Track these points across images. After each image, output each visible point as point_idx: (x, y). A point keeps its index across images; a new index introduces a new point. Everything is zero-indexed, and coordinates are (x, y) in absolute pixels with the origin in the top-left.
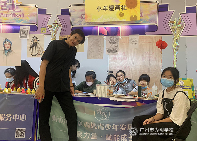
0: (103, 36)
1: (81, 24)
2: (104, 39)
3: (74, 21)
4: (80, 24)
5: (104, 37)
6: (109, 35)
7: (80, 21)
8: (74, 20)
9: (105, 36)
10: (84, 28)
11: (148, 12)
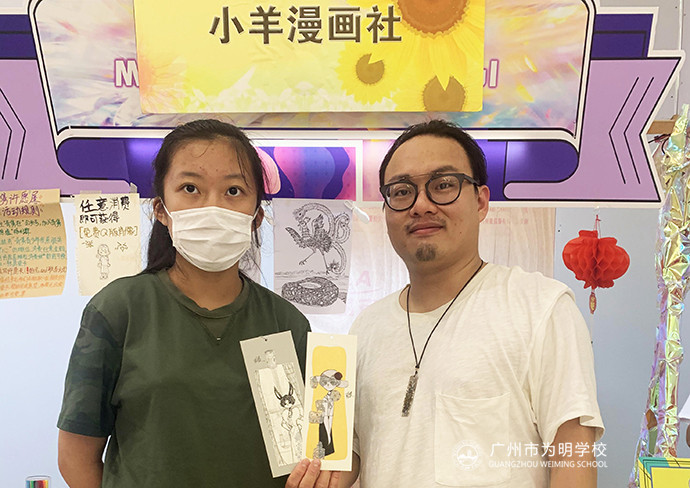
1: (115, 121)
3: (70, 102)
4: (108, 120)
6: (292, 196)
7: (106, 102)
8: (66, 90)
9: (270, 197)
10: (137, 148)
11: (526, 59)
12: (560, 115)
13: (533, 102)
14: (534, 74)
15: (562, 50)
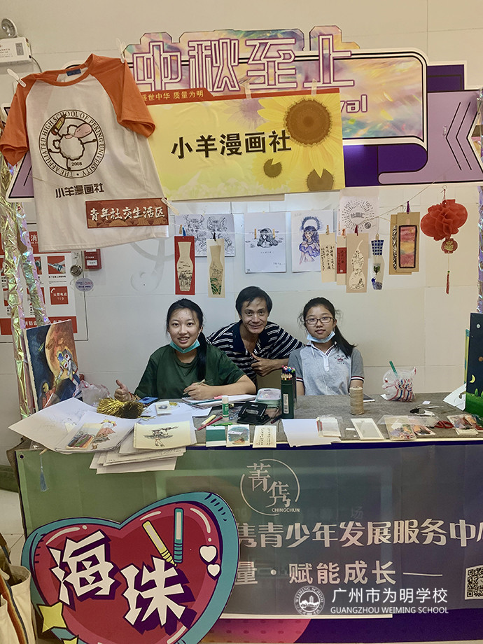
11: (385, 94)
12: (411, 127)
13: (392, 120)
14: (391, 102)
15: (408, 88)
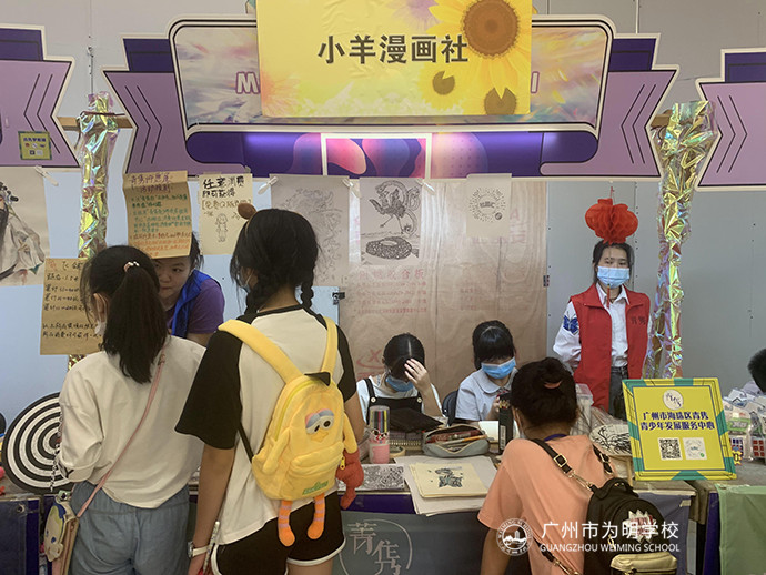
0: (345, 178)
1: (235, 119)
2: (352, 193)
3: (198, 105)
4: (229, 118)
5: (352, 183)
6: (375, 176)
7: (228, 105)
8: (196, 96)
9: (357, 177)
10: (252, 140)
11: (560, 72)
12: (584, 112)
13: (564, 102)
14: (565, 82)
15: (587, 65)
